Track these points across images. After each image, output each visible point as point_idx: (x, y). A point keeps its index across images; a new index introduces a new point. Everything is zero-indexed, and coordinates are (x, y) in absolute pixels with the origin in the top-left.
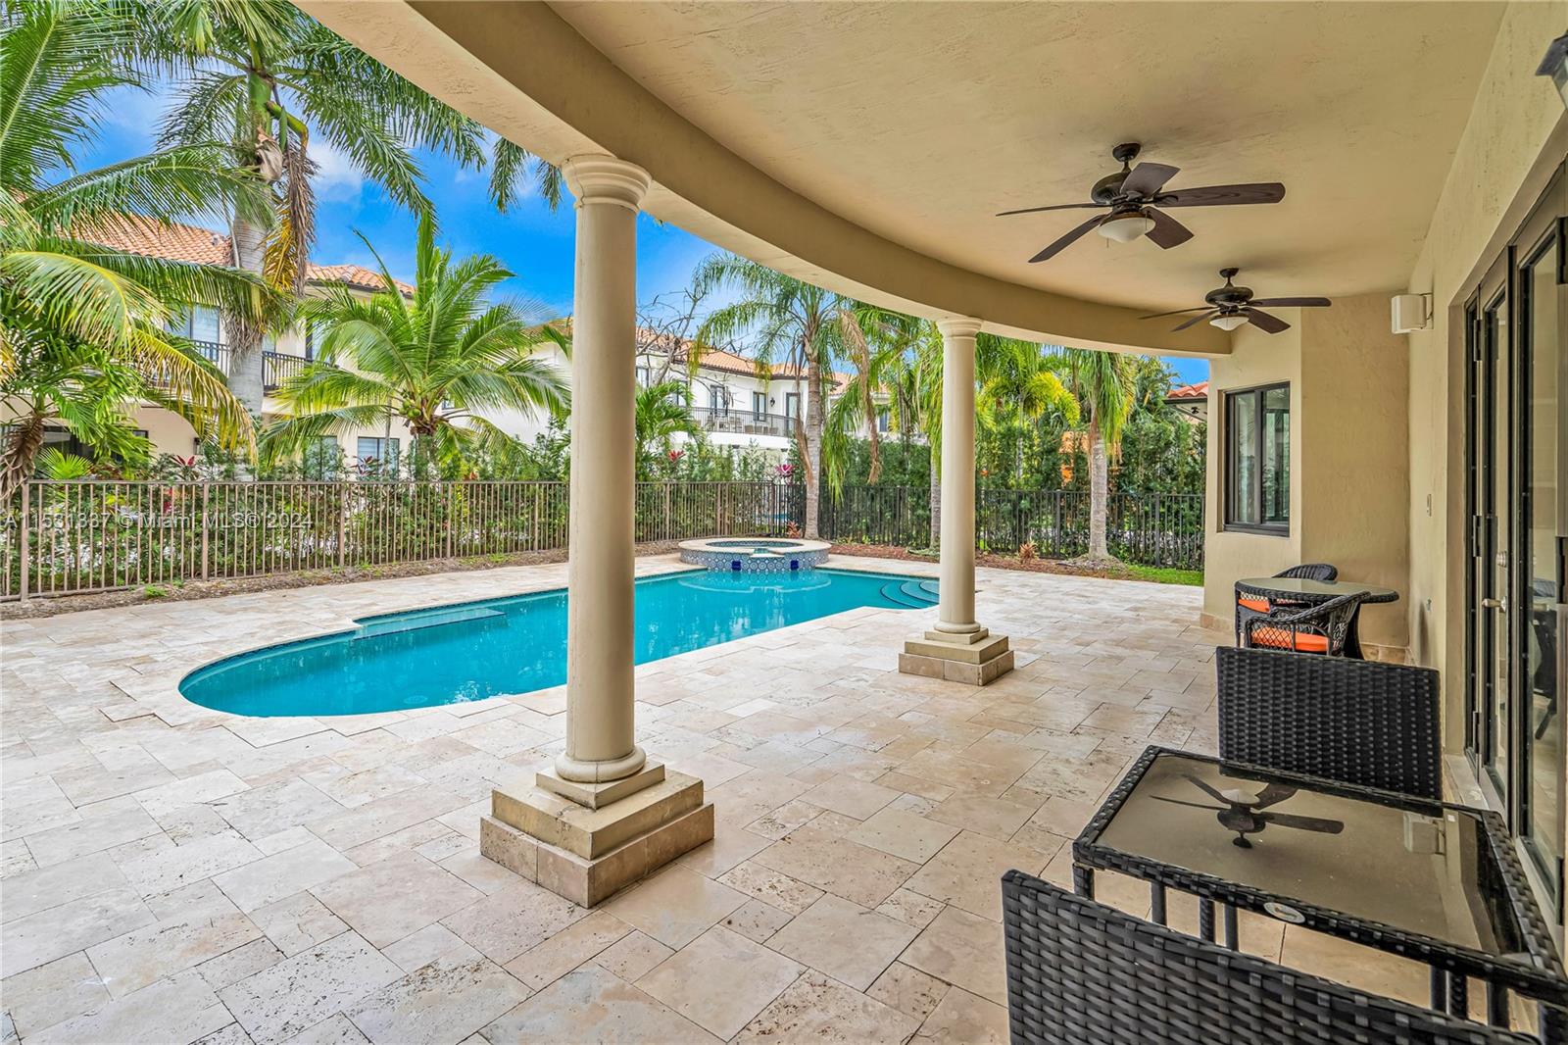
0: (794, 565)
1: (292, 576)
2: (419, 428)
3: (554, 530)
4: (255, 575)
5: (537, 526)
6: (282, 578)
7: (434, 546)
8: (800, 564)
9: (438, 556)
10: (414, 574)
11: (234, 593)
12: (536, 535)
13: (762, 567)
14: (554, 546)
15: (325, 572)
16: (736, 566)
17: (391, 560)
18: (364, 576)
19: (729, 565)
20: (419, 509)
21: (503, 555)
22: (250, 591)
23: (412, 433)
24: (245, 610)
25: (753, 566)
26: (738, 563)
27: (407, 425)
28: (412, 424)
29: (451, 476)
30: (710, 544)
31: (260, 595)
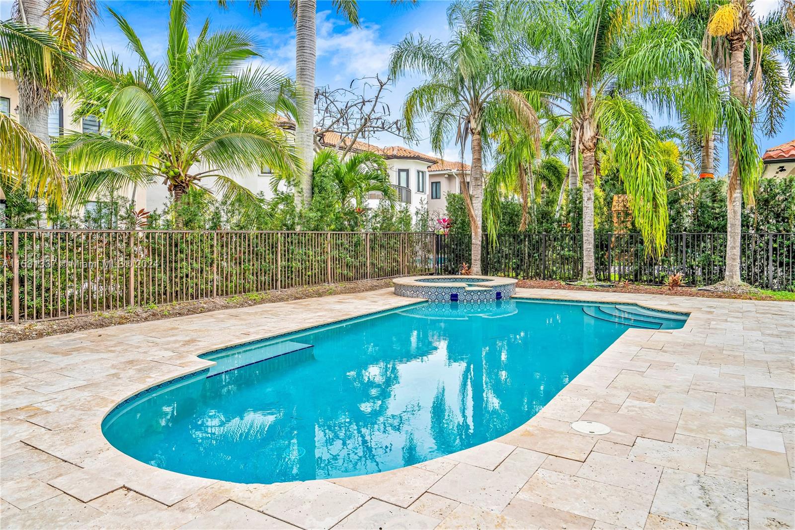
0: (499, 295)
1: (93, 316)
2: (175, 186)
3: (292, 272)
4: (60, 317)
5: (280, 269)
6: (85, 319)
7: (203, 287)
8: (502, 295)
9: (207, 296)
10: (195, 313)
11: (48, 334)
12: (279, 276)
13: (475, 297)
14: (292, 285)
15: (119, 312)
16: (454, 298)
17: (171, 301)
18: (154, 315)
19: (448, 297)
20: (192, 255)
21: (255, 293)
22: (62, 332)
23: (170, 190)
24: (77, 350)
25: (468, 298)
26: (456, 296)
27: (165, 183)
28: (169, 183)
29: (216, 226)
30: (420, 280)
31: (72, 336)
